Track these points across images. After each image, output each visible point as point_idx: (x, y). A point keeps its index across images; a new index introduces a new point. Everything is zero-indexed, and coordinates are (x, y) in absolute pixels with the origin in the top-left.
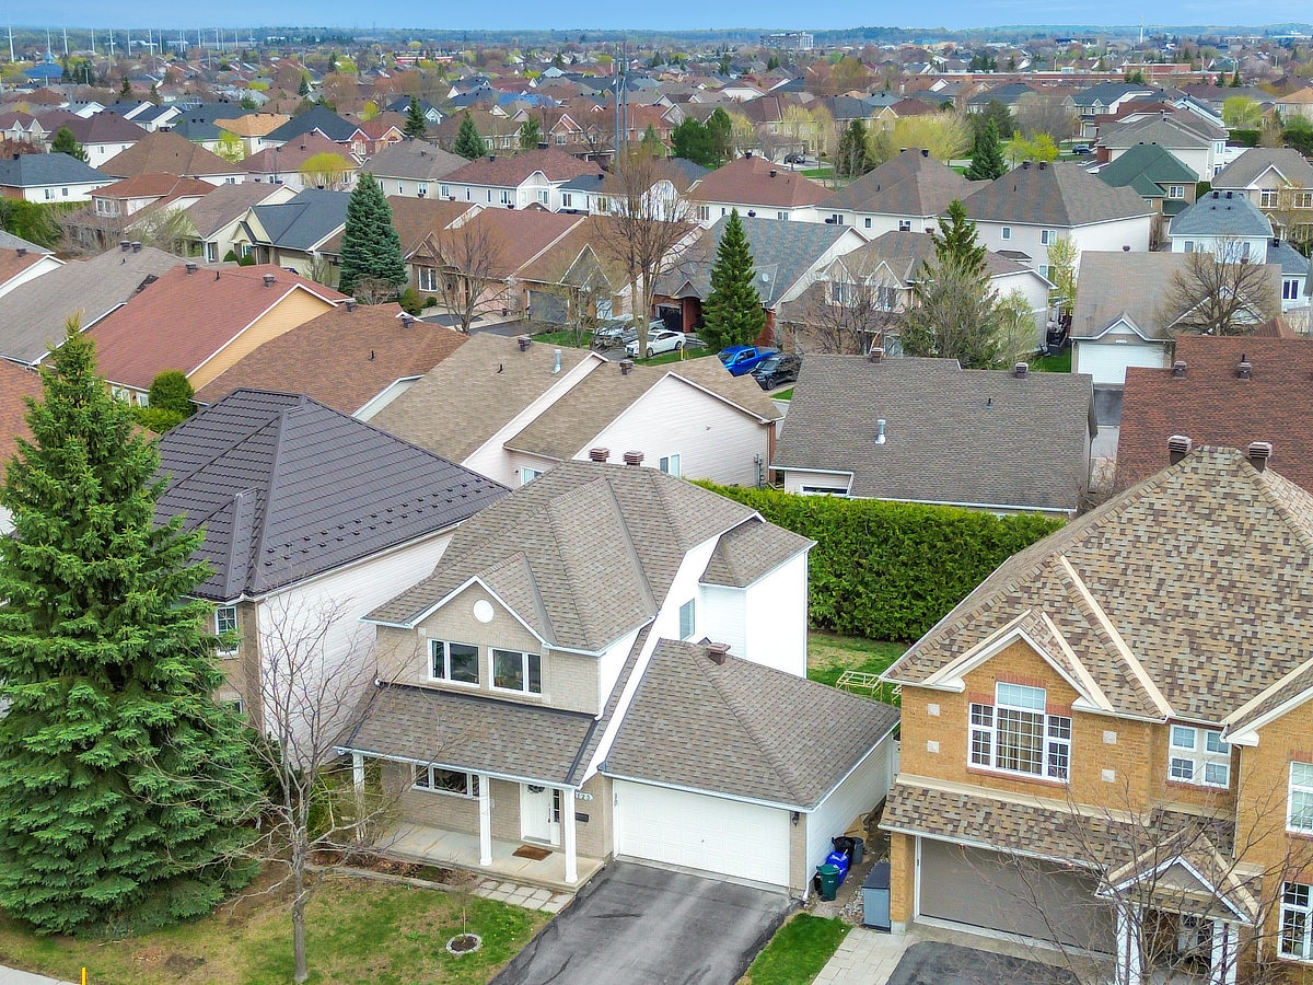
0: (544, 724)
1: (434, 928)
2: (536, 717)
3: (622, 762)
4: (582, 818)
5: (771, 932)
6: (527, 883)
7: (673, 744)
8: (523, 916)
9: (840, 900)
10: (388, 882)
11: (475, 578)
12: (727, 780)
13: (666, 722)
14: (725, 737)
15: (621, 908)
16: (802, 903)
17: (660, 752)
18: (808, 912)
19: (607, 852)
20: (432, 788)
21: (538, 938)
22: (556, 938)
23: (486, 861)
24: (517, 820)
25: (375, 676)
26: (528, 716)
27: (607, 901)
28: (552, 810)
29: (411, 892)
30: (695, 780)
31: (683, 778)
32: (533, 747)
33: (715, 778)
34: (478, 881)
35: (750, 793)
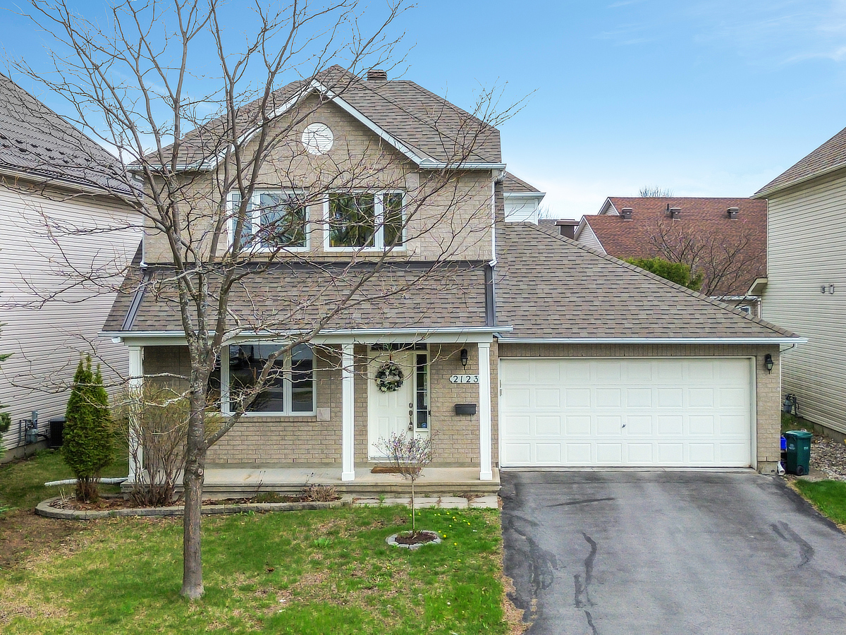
2: (400, 273)
4: (466, 410)
23: (351, 473)
24: (364, 432)
28: (415, 410)
33: (654, 326)
35: (711, 334)
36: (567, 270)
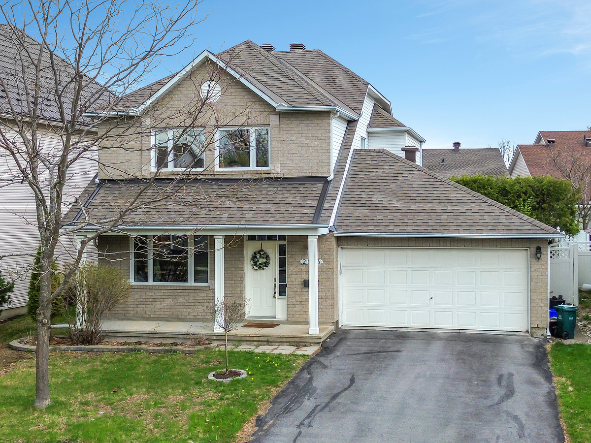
2: (266, 186)
6: (267, 341)
7: (396, 208)
9: (578, 339)
12: (463, 224)
13: (384, 196)
14: (447, 198)
15: (376, 349)
16: (547, 340)
17: (386, 215)
18: (561, 343)
19: (334, 320)
20: (150, 282)
21: (306, 368)
22: (324, 368)
26: (258, 186)
27: (355, 347)
28: (278, 284)
30: (430, 228)
31: (418, 228)
33: (451, 224)
35: (492, 231)
36: (399, 183)
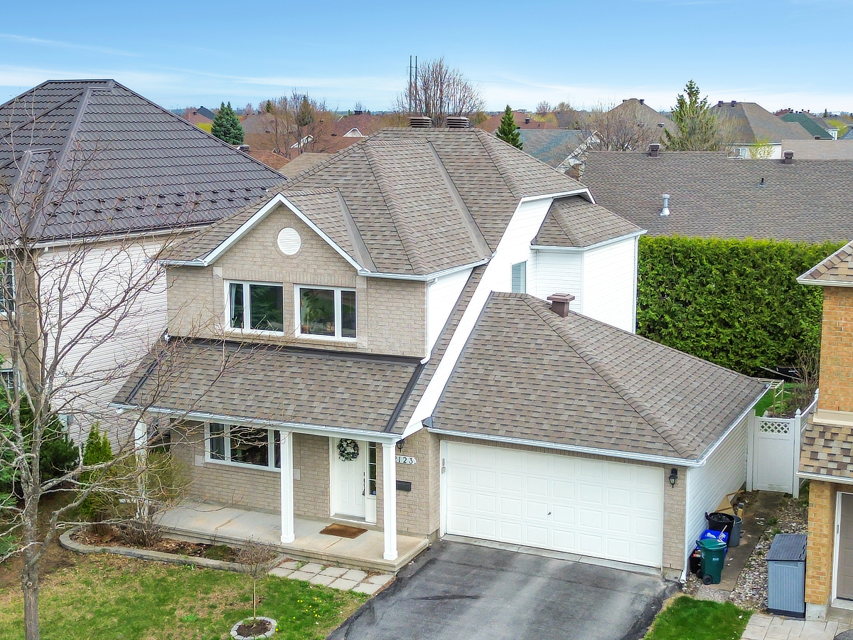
0: (359, 371)
1: (218, 611)
2: (349, 364)
3: (452, 417)
4: (403, 486)
5: (649, 617)
6: (337, 562)
7: (513, 396)
8: (331, 597)
9: (725, 584)
10: (169, 561)
11: (279, 198)
12: (583, 432)
13: (504, 374)
14: (577, 386)
15: (455, 589)
16: (680, 586)
17: (497, 405)
18: (689, 596)
19: (432, 529)
20: (228, 461)
21: (350, 622)
22: (372, 622)
23: (288, 537)
24: (326, 493)
25: (166, 331)
26: (341, 364)
27: (436, 581)
28: (368, 479)
29: (194, 572)
30: (543, 433)
31: (528, 431)
32: (346, 396)
33: (568, 430)
34: (276, 561)
35: (614, 445)
36: (528, 355)
